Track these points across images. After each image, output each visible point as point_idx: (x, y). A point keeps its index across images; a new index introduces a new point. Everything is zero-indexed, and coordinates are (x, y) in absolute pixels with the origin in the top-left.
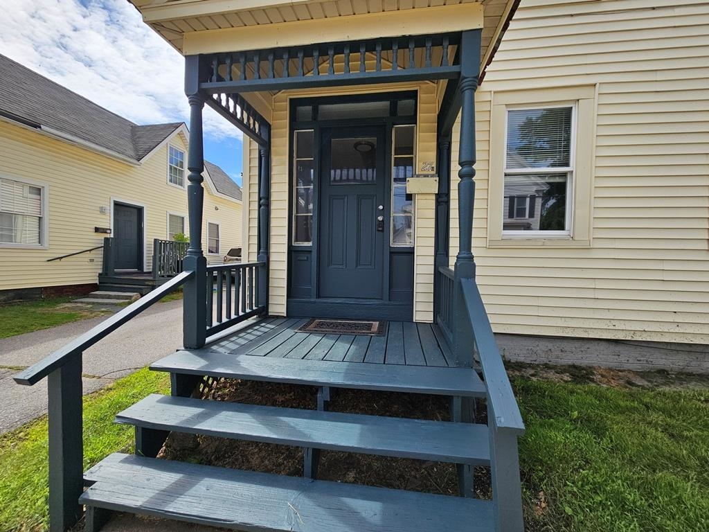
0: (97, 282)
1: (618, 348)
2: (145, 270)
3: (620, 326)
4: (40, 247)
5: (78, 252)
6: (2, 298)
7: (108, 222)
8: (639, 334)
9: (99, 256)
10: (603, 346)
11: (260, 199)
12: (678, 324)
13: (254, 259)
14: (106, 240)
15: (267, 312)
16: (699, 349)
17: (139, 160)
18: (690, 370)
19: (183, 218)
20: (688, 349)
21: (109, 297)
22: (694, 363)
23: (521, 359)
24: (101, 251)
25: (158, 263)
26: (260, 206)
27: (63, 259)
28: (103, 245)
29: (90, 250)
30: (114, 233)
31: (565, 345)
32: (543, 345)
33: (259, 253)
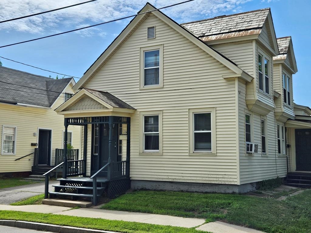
0: (31, 171)
1: (172, 184)
2: (51, 165)
3: (170, 177)
4: (14, 154)
5: (25, 156)
6: (1, 176)
7: (36, 140)
8: (174, 179)
9: (32, 157)
10: (169, 184)
11: (84, 141)
12: (183, 176)
13: (82, 159)
14: (36, 149)
15: (86, 175)
16: (191, 184)
17: (50, 106)
18: (189, 190)
19: (71, 133)
20: (188, 184)
21: (37, 177)
22: (190, 188)
23: (149, 188)
24: (33, 155)
25: (57, 161)
26: (84, 143)
27: (20, 160)
28: (34, 152)
29: (29, 155)
30: (39, 146)
31: (160, 184)
32: (155, 184)
33: (84, 157)
